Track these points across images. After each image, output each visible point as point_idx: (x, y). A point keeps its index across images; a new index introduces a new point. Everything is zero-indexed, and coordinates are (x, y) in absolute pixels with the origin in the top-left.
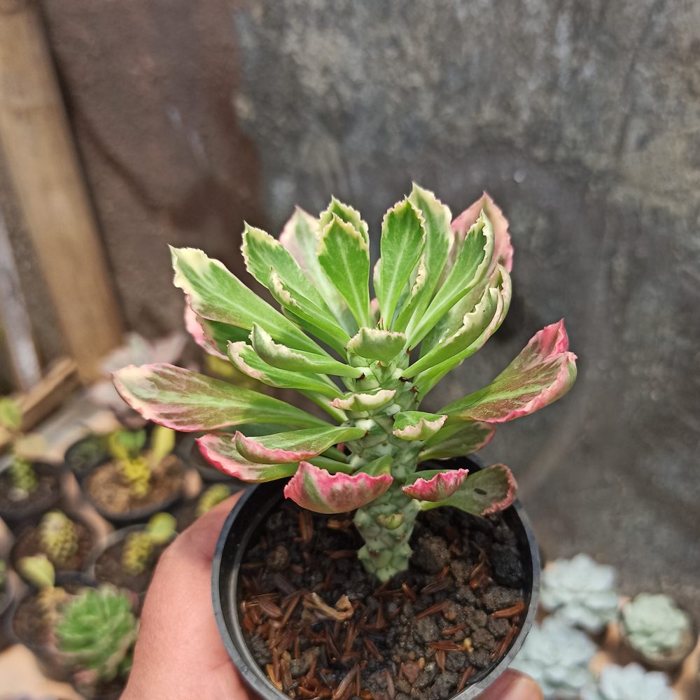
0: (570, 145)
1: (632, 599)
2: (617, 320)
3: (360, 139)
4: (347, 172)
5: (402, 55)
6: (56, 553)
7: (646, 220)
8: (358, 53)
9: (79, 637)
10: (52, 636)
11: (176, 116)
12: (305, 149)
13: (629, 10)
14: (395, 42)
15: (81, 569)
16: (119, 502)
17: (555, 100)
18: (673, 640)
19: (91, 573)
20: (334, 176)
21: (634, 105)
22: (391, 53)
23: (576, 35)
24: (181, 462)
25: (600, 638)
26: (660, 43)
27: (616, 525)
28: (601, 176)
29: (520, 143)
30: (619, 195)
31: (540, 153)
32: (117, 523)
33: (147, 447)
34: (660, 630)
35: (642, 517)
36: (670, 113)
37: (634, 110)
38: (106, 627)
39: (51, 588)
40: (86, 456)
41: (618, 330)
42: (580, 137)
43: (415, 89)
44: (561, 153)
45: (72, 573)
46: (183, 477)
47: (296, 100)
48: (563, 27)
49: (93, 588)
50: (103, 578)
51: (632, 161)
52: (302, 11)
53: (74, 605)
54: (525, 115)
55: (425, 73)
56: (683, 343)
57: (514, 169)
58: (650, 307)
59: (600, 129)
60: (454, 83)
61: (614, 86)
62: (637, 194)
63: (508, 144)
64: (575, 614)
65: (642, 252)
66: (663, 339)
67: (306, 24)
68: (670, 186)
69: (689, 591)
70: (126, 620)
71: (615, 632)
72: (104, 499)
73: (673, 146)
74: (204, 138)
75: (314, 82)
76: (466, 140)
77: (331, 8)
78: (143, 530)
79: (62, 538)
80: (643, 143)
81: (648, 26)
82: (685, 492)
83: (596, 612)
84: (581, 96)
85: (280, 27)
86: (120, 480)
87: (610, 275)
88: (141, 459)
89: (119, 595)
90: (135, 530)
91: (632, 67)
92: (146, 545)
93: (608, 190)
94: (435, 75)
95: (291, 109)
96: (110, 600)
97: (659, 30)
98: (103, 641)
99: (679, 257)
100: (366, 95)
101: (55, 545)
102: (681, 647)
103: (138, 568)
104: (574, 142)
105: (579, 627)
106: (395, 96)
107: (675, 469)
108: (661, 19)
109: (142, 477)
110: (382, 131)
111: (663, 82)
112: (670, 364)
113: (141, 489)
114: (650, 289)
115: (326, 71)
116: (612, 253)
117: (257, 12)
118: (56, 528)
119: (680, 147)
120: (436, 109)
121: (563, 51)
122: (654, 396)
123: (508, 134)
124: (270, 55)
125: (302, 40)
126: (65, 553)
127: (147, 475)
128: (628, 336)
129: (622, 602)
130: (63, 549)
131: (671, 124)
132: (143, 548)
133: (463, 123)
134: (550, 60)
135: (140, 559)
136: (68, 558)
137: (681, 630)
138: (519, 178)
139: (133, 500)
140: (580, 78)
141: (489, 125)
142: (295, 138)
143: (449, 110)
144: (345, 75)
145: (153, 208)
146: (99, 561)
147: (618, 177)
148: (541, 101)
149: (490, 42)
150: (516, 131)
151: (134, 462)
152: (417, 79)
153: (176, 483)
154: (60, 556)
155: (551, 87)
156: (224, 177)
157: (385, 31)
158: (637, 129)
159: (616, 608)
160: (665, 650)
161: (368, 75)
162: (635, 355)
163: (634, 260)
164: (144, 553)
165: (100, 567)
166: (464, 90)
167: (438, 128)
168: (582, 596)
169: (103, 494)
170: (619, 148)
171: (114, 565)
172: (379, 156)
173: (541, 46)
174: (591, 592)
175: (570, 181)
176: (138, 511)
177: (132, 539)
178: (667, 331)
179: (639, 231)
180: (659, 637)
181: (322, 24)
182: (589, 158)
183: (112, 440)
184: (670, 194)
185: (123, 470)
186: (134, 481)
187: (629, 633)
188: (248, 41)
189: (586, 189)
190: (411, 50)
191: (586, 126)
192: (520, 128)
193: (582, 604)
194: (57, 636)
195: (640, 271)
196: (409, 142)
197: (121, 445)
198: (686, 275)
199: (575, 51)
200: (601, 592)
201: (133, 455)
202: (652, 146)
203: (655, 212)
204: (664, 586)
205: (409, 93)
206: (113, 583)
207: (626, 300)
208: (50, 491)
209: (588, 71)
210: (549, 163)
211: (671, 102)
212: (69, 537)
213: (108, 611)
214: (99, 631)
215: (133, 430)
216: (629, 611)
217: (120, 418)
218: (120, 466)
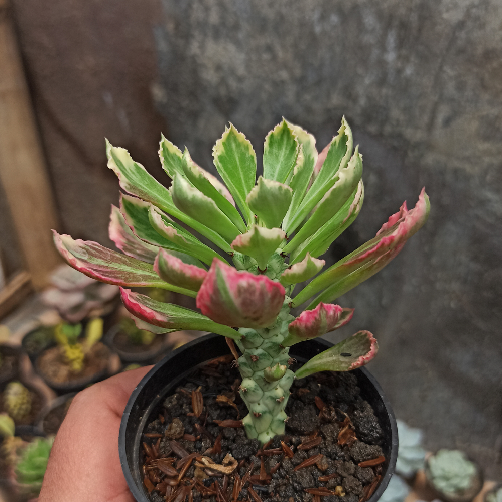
0: (394, 123)
1: (435, 454)
2: (426, 249)
5: (274, 58)
6: (15, 412)
7: (449, 178)
8: (242, 56)
9: (32, 473)
10: (13, 472)
11: (109, 99)
12: (202, 123)
13: (439, 28)
14: (269, 48)
15: (33, 424)
16: (61, 376)
17: (384, 91)
18: (465, 484)
19: (40, 427)
21: (441, 95)
22: (266, 56)
23: (400, 44)
24: (106, 348)
25: (411, 481)
26: (461, 51)
27: (423, 399)
28: (417, 145)
30: (430, 159)
31: (373, 128)
32: (59, 391)
33: (83, 336)
34: (456, 476)
35: (442, 393)
36: (467, 101)
37: (441, 99)
39: (12, 438)
40: (38, 342)
41: (427, 256)
42: (402, 118)
43: (283, 82)
44: (388, 129)
45: (26, 426)
46: (108, 359)
47: (197, 88)
48: (391, 40)
49: (42, 437)
50: (49, 431)
51: (439, 134)
52: (203, 25)
53: (29, 450)
54: (363, 102)
55: (290, 70)
56: (475, 266)
58: (451, 240)
59: (417, 112)
60: (312, 78)
61: (427, 81)
62: (442, 158)
65: (446, 200)
66: (460, 264)
67: (205, 35)
68: (467, 153)
69: (477, 448)
71: (422, 476)
72: (51, 373)
73: (469, 125)
74: (129, 114)
75: (210, 76)
76: (319, 119)
77: (223, 24)
79: (19, 401)
80: (447, 122)
81: (453, 40)
82: (475, 375)
83: (409, 462)
84: (404, 88)
85: (187, 37)
86: (62, 360)
88: (78, 345)
91: (441, 68)
93: (422, 156)
94: (298, 72)
95: (193, 95)
97: (460, 43)
99: (473, 204)
100: (247, 86)
101: (15, 406)
102: (471, 489)
104: (398, 121)
106: (267, 87)
107: (468, 358)
108: (463, 34)
109: (78, 358)
110: (258, 111)
111: (463, 79)
112: (465, 282)
114: (451, 227)
115: (219, 68)
117: (170, 26)
118: (15, 394)
119: (474, 125)
120: (298, 96)
121: (391, 57)
122: (453, 305)
123: (349, 114)
124: (179, 57)
125: (202, 47)
126: (22, 412)
127: (82, 356)
128: (434, 260)
129: (427, 455)
130: (20, 409)
131: (468, 109)
133: (317, 107)
134: (381, 63)
136: (24, 416)
137: (471, 476)
139: (72, 375)
140: (403, 75)
141: (336, 108)
142: (195, 116)
143: (307, 97)
144: (233, 72)
145: (90, 164)
146: (46, 419)
147: (429, 146)
148: (374, 92)
149: (338, 49)
150: (355, 112)
151: (73, 347)
152: (284, 75)
153: (103, 363)
154: (18, 414)
155: (382, 82)
156: (142, 142)
157: (263, 41)
158: (444, 112)
159: (423, 459)
160: (460, 491)
161: (249, 71)
162: (439, 275)
163: (440, 206)
165: (47, 423)
166: (319, 83)
167: (299, 110)
169: (50, 370)
170: (431, 126)
171: (57, 422)
172: (255, 129)
173: (375, 52)
174: (406, 448)
175: (395, 149)
176: (75, 382)
178: (463, 258)
179: (444, 185)
180: (455, 482)
181: (217, 35)
182: (409, 133)
183: (58, 331)
184: (467, 159)
185: (65, 352)
186: (73, 361)
187: (433, 478)
188: (163, 46)
189: (405, 154)
190: (280, 54)
191: (407, 110)
192: (358, 111)
194: (17, 472)
195: (443, 214)
197: (64, 334)
198: (478, 217)
199: (399, 57)
200: (413, 448)
201: (73, 342)
202: (454, 125)
203: (456, 171)
204: (458, 444)
205: (279, 85)
207: (433, 235)
208: (11, 367)
209: (409, 71)
210: (380, 136)
211: (469, 94)
212: (25, 401)
215: (72, 324)
216: (433, 462)
217: (62, 315)
218: (62, 349)
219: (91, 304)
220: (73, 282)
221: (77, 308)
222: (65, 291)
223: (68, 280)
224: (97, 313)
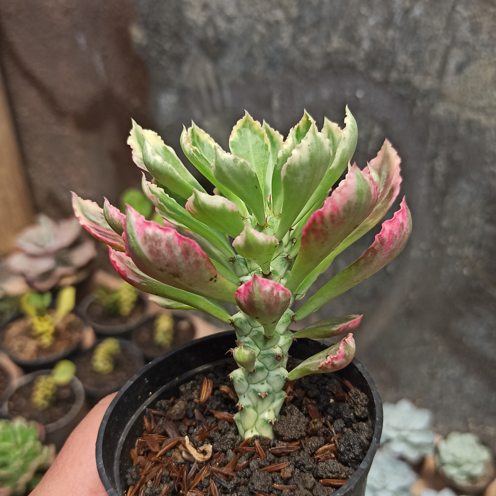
0: (402, 69)
1: (445, 437)
2: (437, 210)
3: (231, 62)
4: (220, 87)
7: (462, 130)
11: (82, 40)
12: (186, 69)
16: (28, 351)
17: (391, 33)
18: (478, 470)
19: (5, 409)
20: (209, 90)
21: (454, 38)
24: (78, 320)
25: (418, 467)
27: (432, 376)
28: (426, 94)
29: (361, 66)
30: (441, 110)
31: (377, 75)
32: (26, 368)
33: (53, 306)
34: (468, 462)
35: (454, 370)
36: (483, 45)
37: (454, 43)
38: (18, 452)
40: (2, 314)
41: (438, 218)
42: (410, 63)
43: (277, 22)
44: (394, 75)
46: (81, 332)
47: (181, 29)
49: (7, 420)
50: (14, 412)
51: (451, 81)
54: (366, 45)
55: (286, 10)
56: (489, 228)
57: (356, 88)
58: (463, 200)
59: (427, 57)
60: (309, 18)
61: (438, 23)
62: (454, 109)
63: (352, 68)
64: (399, 448)
65: (458, 156)
66: (474, 226)
68: (482, 103)
69: (491, 431)
70: (34, 446)
71: (431, 463)
72: (16, 348)
73: (485, 71)
74: (105, 58)
75: (195, 15)
76: (318, 64)
78: (49, 374)
80: (460, 68)
82: (490, 350)
83: (416, 446)
84: (411, 30)
86: (29, 333)
87: (432, 173)
88: (47, 316)
89: (29, 425)
90: (42, 374)
91: (454, 7)
92: (51, 386)
93: (432, 106)
94: (294, 12)
95: (176, 36)
96: (22, 430)
98: (16, 464)
99: (488, 160)
100: (238, 27)
102: (484, 476)
103: (43, 405)
104: (406, 67)
105: (402, 459)
106: (260, 28)
107: (482, 331)
109: (47, 331)
110: (250, 55)
111: (478, 20)
112: (479, 246)
113: (46, 340)
114: (464, 185)
115: (205, 6)
116: (435, 156)
119: (490, 72)
120: (294, 38)
122: (465, 272)
123: (351, 59)
127: (51, 329)
128: (445, 223)
129: (437, 439)
131: (483, 54)
132: (48, 389)
133: (315, 50)
135: (45, 397)
137: (485, 462)
138: (360, 94)
139: (40, 349)
140: (411, 16)
141: (337, 52)
142: (178, 60)
143: (305, 40)
144: (221, 11)
145: (60, 113)
146: (11, 399)
147: (440, 95)
148: (379, 33)
150: (358, 57)
151: (42, 319)
152: (279, 14)
153: (75, 336)
155: (388, 23)
156: (120, 89)
158: (456, 57)
159: (432, 443)
160: (472, 478)
161: (240, 11)
162: (451, 238)
163: (451, 161)
164: (49, 392)
165: (12, 403)
166: (317, 24)
167: (295, 54)
168: (405, 433)
169: (15, 344)
170: (441, 73)
171: (23, 402)
172: (246, 75)
174: (412, 431)
175: (402, 98)
176: (44, 358)
177: (39, 381)
178: (477, 220)
179: (456, 139)
180: (467, 468)
182: (417, 80)
183: (24, 300)
184: (482, 110)
185: (32, 325)
186: (41, 334)
187: (443, 464)
189: (414, 104)
191: (415, 55)
192: (362, 55)
193: (405, 440)
195: (456, 171)
196: (271, 64)
197: (32, 304)
198: (493, 174)
200: (420, 431)
201: (41, 313)
202: (468, 71)
203: (469, 123)
204: (471, 426)
205: (273, 26)
206: (24, 416)
207: (444, 194)
209: (418, 11)
210: (385, 83)
211: (484, 37)
213: (19, 439)
214: (12, 455)
215: (41, 293)
216: (443, 446)
217: (30, 283)
218: (30, 321)
219: (61, 270)
220: (42, 246)
221: (46, 275)
222: (33, 256)
223: (36, 244)
224: (69, 281)
